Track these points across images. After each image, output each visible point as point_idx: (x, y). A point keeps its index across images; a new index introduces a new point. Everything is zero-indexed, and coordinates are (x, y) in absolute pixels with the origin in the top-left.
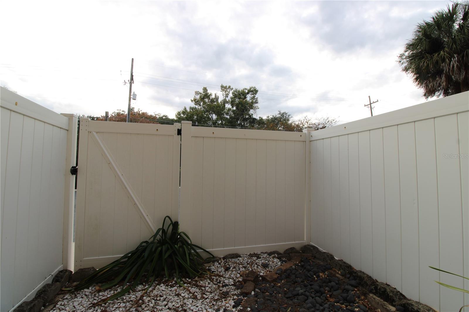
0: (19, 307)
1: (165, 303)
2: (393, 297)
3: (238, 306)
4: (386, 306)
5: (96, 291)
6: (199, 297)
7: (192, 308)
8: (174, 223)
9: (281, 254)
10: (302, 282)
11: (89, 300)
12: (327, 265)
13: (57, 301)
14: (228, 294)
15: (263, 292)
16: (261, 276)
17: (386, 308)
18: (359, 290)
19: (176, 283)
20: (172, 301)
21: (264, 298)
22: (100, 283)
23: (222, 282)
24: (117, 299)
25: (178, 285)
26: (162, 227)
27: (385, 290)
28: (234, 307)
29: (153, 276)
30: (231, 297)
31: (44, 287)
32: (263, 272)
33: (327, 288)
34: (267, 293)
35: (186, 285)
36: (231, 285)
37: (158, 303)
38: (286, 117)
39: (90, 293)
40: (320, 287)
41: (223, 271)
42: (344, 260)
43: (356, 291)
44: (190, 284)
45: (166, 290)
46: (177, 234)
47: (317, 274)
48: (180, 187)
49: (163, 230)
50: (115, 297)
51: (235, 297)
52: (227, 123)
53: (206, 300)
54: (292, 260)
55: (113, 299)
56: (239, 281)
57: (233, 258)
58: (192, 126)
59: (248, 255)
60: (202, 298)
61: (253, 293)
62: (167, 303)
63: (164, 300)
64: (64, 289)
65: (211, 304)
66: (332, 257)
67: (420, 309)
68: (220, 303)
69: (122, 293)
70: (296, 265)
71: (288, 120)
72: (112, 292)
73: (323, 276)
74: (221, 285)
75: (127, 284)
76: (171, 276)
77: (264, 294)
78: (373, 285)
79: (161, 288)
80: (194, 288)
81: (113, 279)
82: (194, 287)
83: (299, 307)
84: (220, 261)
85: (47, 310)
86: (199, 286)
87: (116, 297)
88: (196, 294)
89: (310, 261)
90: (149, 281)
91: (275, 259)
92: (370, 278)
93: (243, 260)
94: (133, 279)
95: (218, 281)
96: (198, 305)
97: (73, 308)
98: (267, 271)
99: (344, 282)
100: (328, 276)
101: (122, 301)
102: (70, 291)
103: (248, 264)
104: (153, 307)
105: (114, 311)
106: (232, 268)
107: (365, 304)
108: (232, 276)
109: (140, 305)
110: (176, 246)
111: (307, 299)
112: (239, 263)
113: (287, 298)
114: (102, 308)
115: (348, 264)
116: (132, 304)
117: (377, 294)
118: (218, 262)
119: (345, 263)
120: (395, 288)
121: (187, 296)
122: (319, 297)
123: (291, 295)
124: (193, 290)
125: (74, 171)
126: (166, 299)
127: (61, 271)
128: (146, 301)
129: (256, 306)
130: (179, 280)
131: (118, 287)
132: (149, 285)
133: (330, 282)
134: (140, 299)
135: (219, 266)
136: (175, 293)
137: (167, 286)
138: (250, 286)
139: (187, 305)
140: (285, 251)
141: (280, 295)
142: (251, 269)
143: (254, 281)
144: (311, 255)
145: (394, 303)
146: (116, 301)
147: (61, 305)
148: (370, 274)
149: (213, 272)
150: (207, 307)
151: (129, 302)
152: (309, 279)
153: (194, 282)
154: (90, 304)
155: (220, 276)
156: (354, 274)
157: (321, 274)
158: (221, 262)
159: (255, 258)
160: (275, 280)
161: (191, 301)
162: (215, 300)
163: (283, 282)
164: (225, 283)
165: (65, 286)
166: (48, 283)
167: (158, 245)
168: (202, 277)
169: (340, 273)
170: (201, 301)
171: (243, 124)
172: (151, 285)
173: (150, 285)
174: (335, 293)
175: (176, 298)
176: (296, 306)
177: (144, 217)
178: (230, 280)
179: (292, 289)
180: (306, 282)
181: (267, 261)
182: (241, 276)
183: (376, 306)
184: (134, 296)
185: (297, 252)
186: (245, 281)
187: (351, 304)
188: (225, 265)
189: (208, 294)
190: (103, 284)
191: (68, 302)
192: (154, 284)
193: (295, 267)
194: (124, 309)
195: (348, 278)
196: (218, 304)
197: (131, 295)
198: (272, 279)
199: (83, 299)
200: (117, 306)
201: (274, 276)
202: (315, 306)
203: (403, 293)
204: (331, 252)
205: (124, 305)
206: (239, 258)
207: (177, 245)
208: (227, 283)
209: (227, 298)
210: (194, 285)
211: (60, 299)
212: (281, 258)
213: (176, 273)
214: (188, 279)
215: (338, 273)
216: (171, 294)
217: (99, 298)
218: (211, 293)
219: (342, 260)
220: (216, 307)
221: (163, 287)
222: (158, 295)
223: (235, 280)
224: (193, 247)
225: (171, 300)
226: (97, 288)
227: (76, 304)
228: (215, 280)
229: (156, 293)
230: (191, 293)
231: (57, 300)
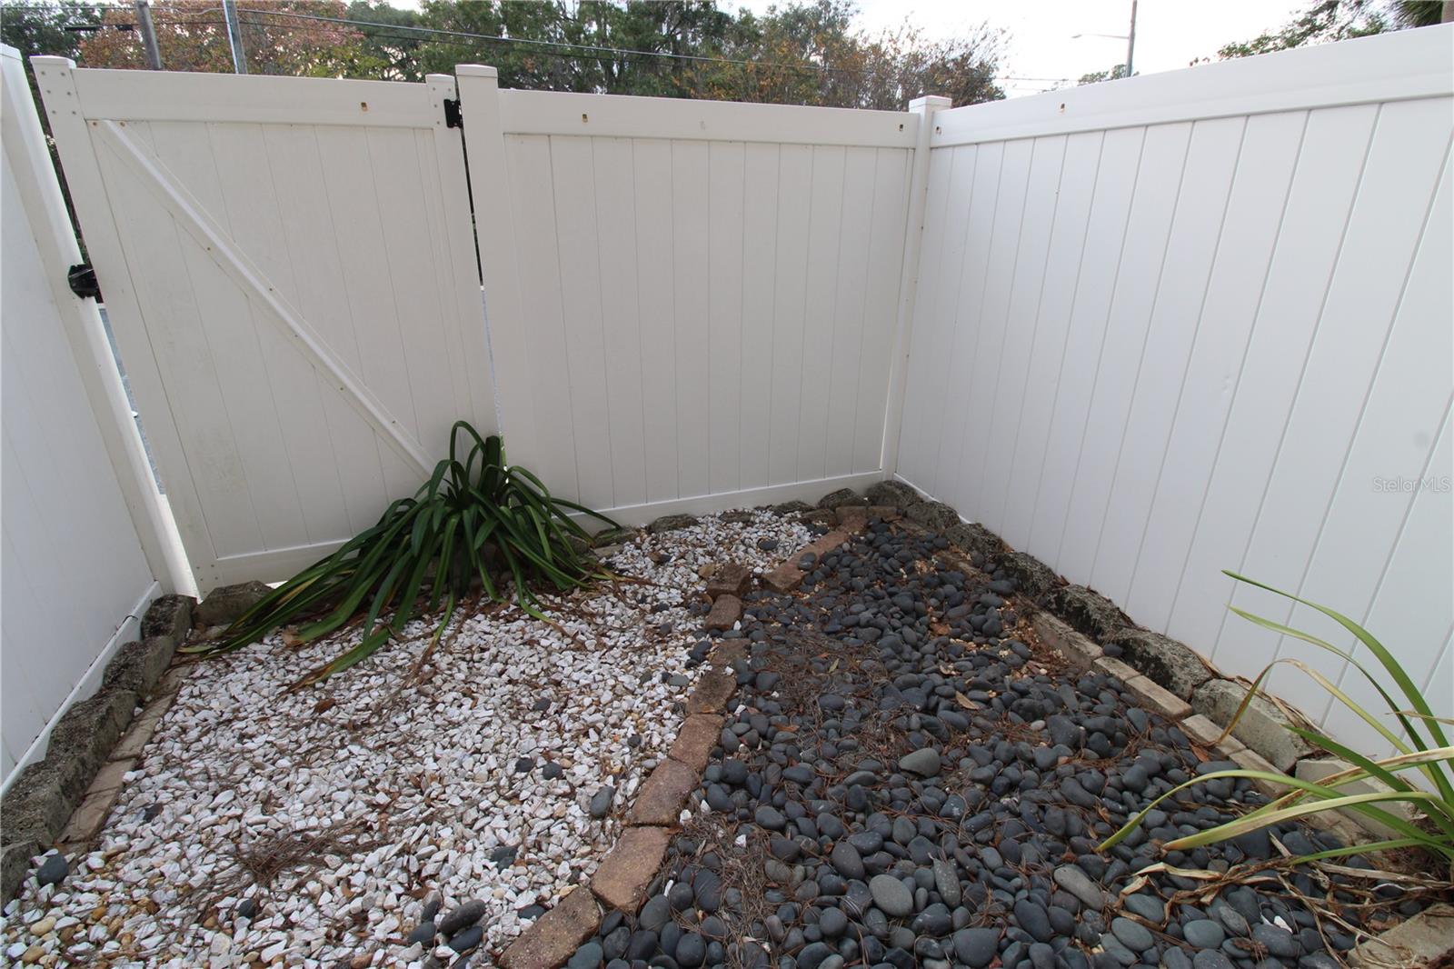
0: (63, 720)
1: (498, 666)
2: (1100, 621)
3: (700, 661)
4: (1079, 644)
5: (288, 646)
6: (590, 644)
7: (575, 676)
8: (485, 441)
9: (811, 510)
10: (868, 587)
11: (272, 674)
12: (937, 537)
13: (176, 687)
14: (670, 632)
15: (764, 622)
16: (758, 576)
17: (1078, 650)
18: (1014, 604)
19: (520, 609)
20: (517, 659)
21: (768, 637)
22: (292, 623)
23: (649, 600)
24: (355, 666)
25: (527, 616)
26: (448, 457)
27: (1084, 606)
28: (688, 666)
29: (448, 593)
30: (678, 640)
31: (122, 653)
32: (762, 564)
33: (933, 601)
34: (775, 624)
35: (548, 613)
36: (676, 606)
37: (478, 669)
38: (836, 9)
39: (270, 653)
40: (916, 598)
41: (650, 567)
42: (985, 526)
43: (1009, 607)
44: (558, 609)
45: (494, 630)
46: (501, 475)
47: (910, 564)
48: (482, 288)
49: (456, 467)
50: (350, 660)
51: (690, 639)
52: (621, 35)
53: (611, 652)
54: (841, 527)
55: (344, 666)
56: (696, 593)
57: (675, 528)
58: (500, 87)
59: (719, 518)
60: (600, 645)
61: (738, 626)
62: (502, 666)
63: (494, 659)
64: (184, 650)
65: (627, 661)
66: (952, 518)
67: (1164, 654)
68: (650, 658)
69: (368, 649)
70: (852, 540)
71: (844, 24)
72: (337, 647)
73: (925, 570)
74: (648, 607)
75: (376, 620)
76: (500, 588)
77: (766, 626)
78: (1054, 593)
79: (479, 627)
80: (575, 621)
81: (331, 610)
82: (573, 618)
83: (860, 656)
84: (638, 540)
85: (154, 714)
86: (586, 614)
87: (354, 660)
88: (580, 637)
89: (892, 527)
90: (439, 609)
91: (793, 524)
92: (1048, 572)
93: (706, 533)
94: (390, 605)
95: (639, 597)
96: (590, 667)
97: (232, 701)
98: (774, 561)
99: (979, 582)
100: (937, 570)
101: (372, 669)
102: (206, 652)
103: (719, 543)
104: (465, 682)
105: (355, 699)
106: (674, 558)
107: (1026, 638)
108: (676, 579)
109: (426, 677)
110: (502, 508)
111: (881, 637)
112: (695, 542)
113: (829, 634)
114: (317, 694)
115: (993, 535)
116: (404, 678)
117: (1061, 613)
118: (632, 540)
119: (985, 532)
120: (1109, 601)
121: (556, 645)
122: (912, 626)
123: (839, 627)
124: (571, 627)
125: (84, 282)
126: (497, 656)
127: (160, 602)
128: (443, 666)
129: (749, 662)
130: (527, 600)
131: (351, 631)
132: (441, 619)
133: (942, 583)
134: (424, 661)
135: (636, 552)
136: (522, 638)
137: (496, 618)
138: (727, 608)
139: (560, 669)
140: (822, 501)
141: (809, 626)
142: (727, 558)
143: (737, 593)
144: (895, 509)
145: (1099, 637)
146: (353, 671)
147: (192, 696)
148: (1049, 562)
149: (622, 571)
150: (617, 670)
151: (393, 670)
152: (888, 578)
153: (570, 604)
154: (279, 686)
155: (643, 583)
156: (1006, 564)
157: (919, 564)
158: (643, 541)
159: (738, 526)
160: (796, 586)
161: (570, 659)
162: (635, 650)
163: (816, 589)
164: (657, 600)
165: (187, 640)
166: (129, 641)
167: (448, 509)
168: (590, 587)
169: (969, 557)
170: (597, 654)
171: (679, 37)
172: (449, 620)
173: (446, 619)
174: (952, 613)
175: (526, 651)
176: (851, 654)
177: (384, 428)
178: (672, 590)
179: (839, 609)
180: (877, 587)
181: (772, 534)
182: (701, 578)
183: (1052, 642)
184: (403, 655)
185: (857, 502)
186: (715, 595)
187: (991, 640)
188: (654, 550)
189: (615, 634)
190: (302, 628)
191: (210, 686)
192: (457, 617)
193: (851, 545)
194: (383, 693)
195: (991, 573)
196: (644, 659)
197: (396, 652)
198: (788, 586)
199: (254, 673)
200: (361, 686)
201: (793, 576)
202: (900, 652)
203: (1128, 614)
204: (951, 502)
205: (381, 681)
206: (692, 528)
207: (507, 505)
208: (665, 602)
209: (668, 642)
210: (573, 612)
211: (184, 681)
212: (810, 522)
213: (513, 579)
214: (551, 597)
215: (964, 560)
216: (511, 641)
217: (302, 666)
218: (623, 631)
219: (979, 525)
220: (640, 669)
221: (482, 623)
222: (473, 646)
223: (684, 591)
224: (555, 505)
225: (513, 659)
226: (289, 639)
227: (236, 689)
228: (629, 594)
229: (467, 642)
230: (568, 636)
231: (174, 683)
